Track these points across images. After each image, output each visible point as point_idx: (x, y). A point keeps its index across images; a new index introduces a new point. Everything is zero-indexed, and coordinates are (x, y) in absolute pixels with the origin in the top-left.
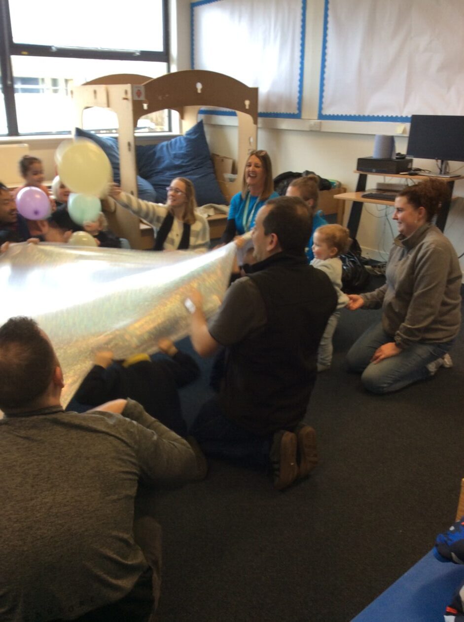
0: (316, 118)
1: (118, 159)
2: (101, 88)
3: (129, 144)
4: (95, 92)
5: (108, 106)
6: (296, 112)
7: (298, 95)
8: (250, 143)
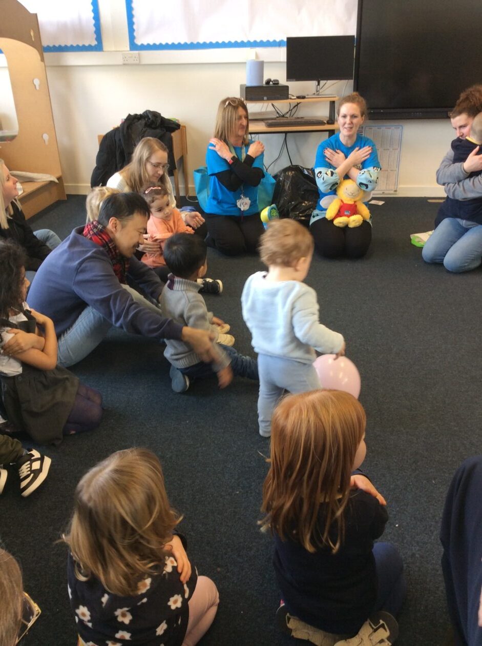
0: (129, 49)
6: (94, 43)
7: (93, 22)
8: (35, 86)
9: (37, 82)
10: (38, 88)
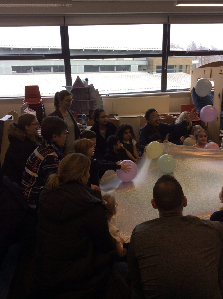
1: (212, 102)
2: (208, 69)
3: (219, 95)
4: (205, 71)
5: (211, 77)
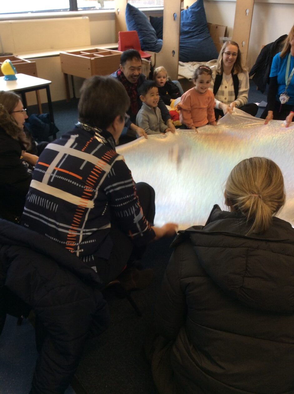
3: (175, 15)
8: (246, 14)
9: (248, 11)
10: (247, 15)
